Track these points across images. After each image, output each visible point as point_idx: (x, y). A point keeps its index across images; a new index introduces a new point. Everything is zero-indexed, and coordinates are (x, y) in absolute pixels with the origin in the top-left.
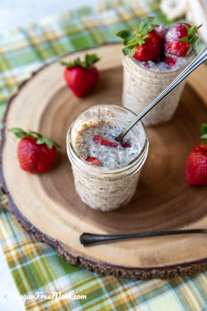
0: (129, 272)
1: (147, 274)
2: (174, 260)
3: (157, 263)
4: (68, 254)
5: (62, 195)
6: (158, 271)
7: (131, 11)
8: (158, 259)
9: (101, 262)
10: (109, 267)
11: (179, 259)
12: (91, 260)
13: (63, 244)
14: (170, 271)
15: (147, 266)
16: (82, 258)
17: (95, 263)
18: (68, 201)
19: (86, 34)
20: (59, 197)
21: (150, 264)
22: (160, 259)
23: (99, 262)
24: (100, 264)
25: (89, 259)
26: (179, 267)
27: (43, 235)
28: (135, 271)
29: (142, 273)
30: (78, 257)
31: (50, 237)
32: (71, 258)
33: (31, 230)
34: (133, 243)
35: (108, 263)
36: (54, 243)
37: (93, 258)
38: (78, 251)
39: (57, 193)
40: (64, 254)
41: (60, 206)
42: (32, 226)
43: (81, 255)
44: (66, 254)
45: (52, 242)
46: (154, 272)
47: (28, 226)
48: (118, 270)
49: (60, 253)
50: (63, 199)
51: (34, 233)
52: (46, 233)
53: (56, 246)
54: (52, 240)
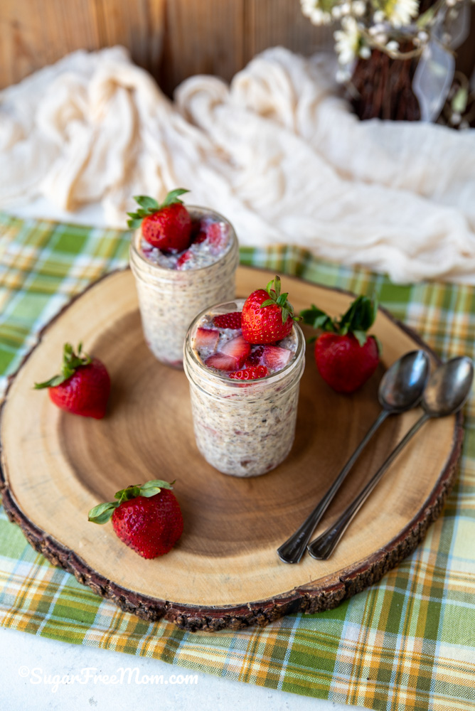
0: (407, 537)
1: (425, 521)
2: (429, 481)
3: (420, 501)
4: (327, 589)
5: (233, 540)
6: (430, 506)
8: (416, 496)
9: (369, 559)
10: (383, 555)
11: (433, 474)
12: (357, 568)
13: (306, 585)
14: (440, 495)
15: (416, 513)
16: (346, 577)
17: (365, 567)
18: (248, 539)
20: (234, 545)
21: (415, 508)
22: (418, 494)
23: (367, 561)
25: (354, 570)
26: (443, 482)
27: (273, 601)
28: (411, 530)
30: (341, 580)
31: (283, 594)
32: (336, 589)
33: (253, 611)
34: (372, 506)
35: (377, 552)
36: (297, 594)
37: (356, 564)
38: (332, 575)
39: (225, 544)
40: (323, 594)
41: (248, 553)
42: (249, 606)
43: (341, 575)
44: (324, 592)
45: (292, 596)
46: (428, 511)
47: (242, 610)
48: (395, 548)
49: (316, 597)
50: (242, 543)
51: (260, 611)
52: (275, 595)
53: (304, 596)
54: (290, 595)
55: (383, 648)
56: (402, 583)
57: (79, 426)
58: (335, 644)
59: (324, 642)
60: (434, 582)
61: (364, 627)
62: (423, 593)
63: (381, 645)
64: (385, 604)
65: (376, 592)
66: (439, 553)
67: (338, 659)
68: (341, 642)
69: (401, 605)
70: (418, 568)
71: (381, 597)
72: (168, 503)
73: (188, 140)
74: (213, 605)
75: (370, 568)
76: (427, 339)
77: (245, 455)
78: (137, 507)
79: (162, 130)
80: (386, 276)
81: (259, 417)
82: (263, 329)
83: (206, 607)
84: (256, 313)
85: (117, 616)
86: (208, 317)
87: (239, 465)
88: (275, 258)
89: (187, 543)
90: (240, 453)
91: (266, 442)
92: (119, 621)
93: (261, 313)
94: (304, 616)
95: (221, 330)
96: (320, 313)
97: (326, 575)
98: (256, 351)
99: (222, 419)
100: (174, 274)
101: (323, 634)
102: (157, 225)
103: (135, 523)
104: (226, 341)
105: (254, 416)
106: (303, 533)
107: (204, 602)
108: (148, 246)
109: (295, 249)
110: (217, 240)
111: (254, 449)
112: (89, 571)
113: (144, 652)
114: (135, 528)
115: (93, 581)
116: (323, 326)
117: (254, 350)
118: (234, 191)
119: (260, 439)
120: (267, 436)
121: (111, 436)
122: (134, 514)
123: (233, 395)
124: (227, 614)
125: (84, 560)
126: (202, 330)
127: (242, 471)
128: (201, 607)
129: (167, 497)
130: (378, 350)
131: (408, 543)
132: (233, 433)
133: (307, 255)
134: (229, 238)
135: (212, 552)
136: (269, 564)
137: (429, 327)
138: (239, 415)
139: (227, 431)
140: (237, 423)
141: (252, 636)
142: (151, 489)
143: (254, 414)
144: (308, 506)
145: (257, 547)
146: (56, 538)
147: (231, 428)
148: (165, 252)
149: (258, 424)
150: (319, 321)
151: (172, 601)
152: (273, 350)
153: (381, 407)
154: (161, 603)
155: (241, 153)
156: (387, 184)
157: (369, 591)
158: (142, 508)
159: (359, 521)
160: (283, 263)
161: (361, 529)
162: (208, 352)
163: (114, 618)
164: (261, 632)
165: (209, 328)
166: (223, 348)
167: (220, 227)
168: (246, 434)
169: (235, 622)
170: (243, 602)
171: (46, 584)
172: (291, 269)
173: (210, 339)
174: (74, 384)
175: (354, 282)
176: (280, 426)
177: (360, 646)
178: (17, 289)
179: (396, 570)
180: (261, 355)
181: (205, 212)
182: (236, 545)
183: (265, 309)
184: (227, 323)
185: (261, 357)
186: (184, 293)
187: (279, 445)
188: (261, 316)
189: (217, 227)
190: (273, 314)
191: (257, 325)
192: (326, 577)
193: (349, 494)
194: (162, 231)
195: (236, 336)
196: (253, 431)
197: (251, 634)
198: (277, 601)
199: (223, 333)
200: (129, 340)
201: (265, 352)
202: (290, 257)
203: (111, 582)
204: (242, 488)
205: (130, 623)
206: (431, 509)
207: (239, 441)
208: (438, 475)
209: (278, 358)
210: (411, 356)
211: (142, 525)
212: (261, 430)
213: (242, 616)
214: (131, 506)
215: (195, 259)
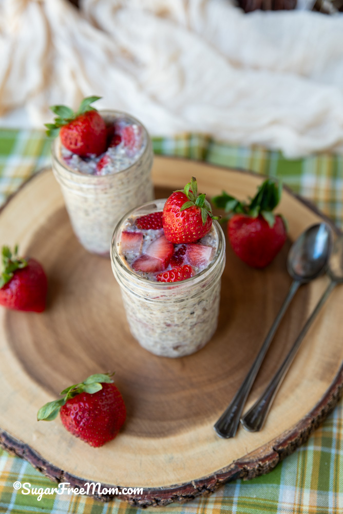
0: (329, 401)
3: (336, 364)
4: (263, 460)
5: (172, 419)
8: (332, 360)
9: (297, 426)
10: (310, 421)
12: (288, 436)
13: (244, 458)
15: (334, 377)
16: (278, 446)
17: (294, 434)
18: (186, 417)
20: (173, 424)
21: (333, 372)
23: (296, 428)
24: (299, 429)
25: (285, 438)
27: (215, 477)
28: (331, 393)
29: (339, 387)
30: (274, 449)
31: (224, 468)
32: (271, 459)
33: (198, 489)
34: (294, 374)
35: (304, 418)
36: (236, 467)
37: (287, 432)
38: (266, 445)
39: (165, 424)
40: (260, 465)
41: (187, 431)
42: (193, 484)
43: (274, 444)
44: (260, 463)
45: (232, 470)
47: (188, 488)
48: (319, 413)
49: (254, 469)
51: (204, 487)
52: (216, 470)
53: (242, 469)
54: (230, 469)
55: (318, 507)
56: (327, 442)
57: (23, 320)
58: (274, 508)
59: (264, 507)
61: (298, 489)
63: (316, 504)
64: (314, 464)
65: (305, 453)
68: (279, 505)
69: (329, 462)
70: (340, 426)
71: (310, 458)
72: (110, 395)
73: (96, 43)
74: (160, 486)
75: (299, 435)
76: (322, 207)
77: (176, 341)
78: (82, 404)
79: (72, 38)
80: (280, 153)
81: (188, 311)
82: (184, 231)
83: (154, 489)
84: (177, 216)
85: (73, 500)
86: (130, 221)
87: (171, 350)
88: (183, 145)
89: (131, 426)
90: (171, 340)
91: (195, 329)
92: (76, 504)
93: (182, 216)
94: (243, 483)
95: (144, 232)
96: (230, 199)
97: (260, 446)
98: (179, 250)
99: (153, 316)
100: (94, 180)
101: (262, 499)
102: (74, 133)
103: (82, 419)
104: (150, 242)
105: (183, 311)
106: (235, 408)
107: (153, 484)
108: (68, 153)
109: (200, 136)
110: (132, 142)
111: (184, 337)
112: (44, 463)
114: (81, 424)
115: (49, 473)
116: (234, 210)
117: (177, 249)
118: (141, 87)
119: (189, 328)
120: (196, 324)
121: (53, 329)
122: (80, 411)
123: (162, 296)
124: (175, 494)
125: (38, 453)
126: (126, 234)
127: (175, 353)
128: (149, 489)
129: (109, 390)
130: (285, 228)
131: (330, 406)
132: (164, 326)
133: (209, 141)
134: (142, 139)
135: (155, 433)
136: (208, 440)
137: (322, 196)
138: (168, 312)
139: (158, 324)
140: (167, 318)
141: (198, 508)
142: (93, 385)
143: (182, 309)
145: (194, 424)
146: (11, 433)
147: (162, 322)
148: (84, 157)
149: (187, 317)
150: (230, 205)
151: (122, 486)
152: (195, 248)
153: (291, 279)
155: (144, 52)
156: (272, 69)
157: (299, 452)
158: (87, 405)
160: (189, 150)
161: (286, 397)
162: (134, 255)
163: (71, 503)
164: (206, 502)
165: (133, 231)
166: (147, 249)
167: (133, 129)
168: (177, 325)
169: (182, 500)
170: (187, 481)
171: (7, 475)
172: (197, 154)
173: (134, 242)
174: (14, 287)
175: (252, 161)
176: (206, 314)
177: (296, 507)
179: (320, 430)
180: (185, 254)
181: (118, 116)
182: (175, 424)
183: (185, 212)
184: (149, 224)
185: (185, 256)
186: (106, 196)
187: (206, 329)
188: (181, 219)
189: (130, 130)
190: (193, 216)
191: (178, 227)
192: (261, 448)
193: (272, 364)
194: (79, 139)
195: (159, 236)
196: (183, 323)
197: (196, 505)
198: (219, 476)
199: (147, 235)
200: (61, 234)
201: (187, 250)
202: (196, 144)
203: (65, 472)
204: (176, 368)
205: (86, 506)
207: (170, 332)
209: (201, 255)
210: (314, 229)
211: (88, 420)
212: (190, 320)
213: (189, 494)
214: (76, 403)
215: (113, 163)
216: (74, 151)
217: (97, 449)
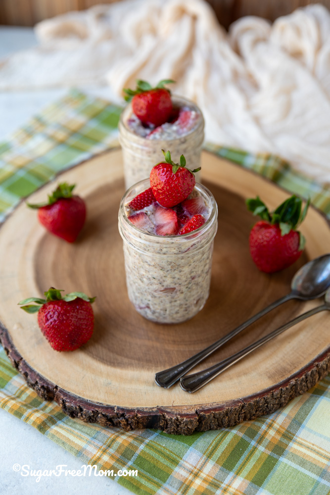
0: (266, 396)
1: (287, 389)
2: (305, 359)
3: (290, 372)
4: (182, 415)
5: (127, 357)
6: (297, 378)
7: (63, 127)
8: (289, 367)
9: (227, 403)
10: (240, 404)
11: (310, 355)
12: (214, 407)
13: (168, 407)
14: (310, 372)
15: (282, 380)
16: (202, 411)
17: (221, 408)
18: (139, 360)
19: (22, 174)
20: (126, 360)
21: (283, 376)
22: (291, 366)
23: (225, 404)
24: (227, 406)
25: (211, 407)
26: (317, 363)
27: (136, 411)
28: (272, 391)
29: (282, 389)
30: (196, 412)
31: (146, 408)
32: (189, 418)
33: (117, 414)
35: (236, 400)
36: (157, 411)
37: (214, 404)
38: (192, 406)
39: (119, 358)
40: (178, 418)
41: (134, 370)
42: (116, 409)
43: (198, 408)
44: (179, 417)
45: (153, 412)
46: (293, 382)
47: (109, 410)
48: (252, 402)
49: (172, 419)
50: (133, 361)
51: (123, 415)
52: (139, 407)
53: (161, 415)
54: (151, 411)
55: (214, 479)
56: (252, 434)
57: (55, 244)
58: (175, 462)
59: (168, 457)
60: (280, 441)
61: (205, 457)
62: (266, 447)
63: (214, 476)
64: (230, 445)
65: (227, 433)
66: (294, 420)
67: (173, 474)
68: (181, 462)
70: (270, 426)
71: (229, 438)
72: (82, 312)
74: (89, 399)
75: (225, 410)
78: (56, 306)
83: (83, 399)
85: (23, 388)
88: (261, 163)
89: (92, 349)
92: (23, 392)
94: (161, 434)
96: (261, 204)
97: (186, 404)
100: (142, 141)
101: (169, 451)
102: (142, 102)
103: (51, 318)
106: (182, 368)
107: (84, 395)
109: (277, 158)
110: (185, 123)
112: (12, 347)
113: (27, 419)
114: (49, 322)
115: (11, 355)
116: (261, 214)
118: (248, 107)
121: (73, 258)
122: (52, 311)
124: (97, 409)
125: (12, 339)
128: (79, 397)
129: (84, 307)
130: (299, 244)
131: (266, 402)
133: (286, 166)
134: (195, 124)
135: (107, 361)
136: (146, 382)
141: (114, 434)
142: (72, 296)
144: (197, 349)
145: (143, 367)
148: (145, 125)
150: (259, 210)
151: (60, 386)
153: (291, 291)
154: (52, 385)
157: (222, 432)
158: (60, 308)
159: (232, 372)
160: (265, 169)
161: (231, 379)
163: (19, 389)
164: (123, 434)
167: (191, 114)
169: (101, 417)
170: (112, 404)
172: (269, 174)
175: (319, 196)
177: (196, 470)
178: (62, 143)
182: (127, 361)
186: (149, 158)
192: (186, 406)
194: (144, 107)
197: (114, 432)
198: (139, 411)
202: (273, 165)
203: (24, 359)
205: (29, 397)
206: (296, 380)
208: (315, 357)
210: (328, 257)
211: (55, 321)
213: (107, 414)
214: (53, 304)
215: (162, 133)
216: (139, 117)
217: (56, 353)
